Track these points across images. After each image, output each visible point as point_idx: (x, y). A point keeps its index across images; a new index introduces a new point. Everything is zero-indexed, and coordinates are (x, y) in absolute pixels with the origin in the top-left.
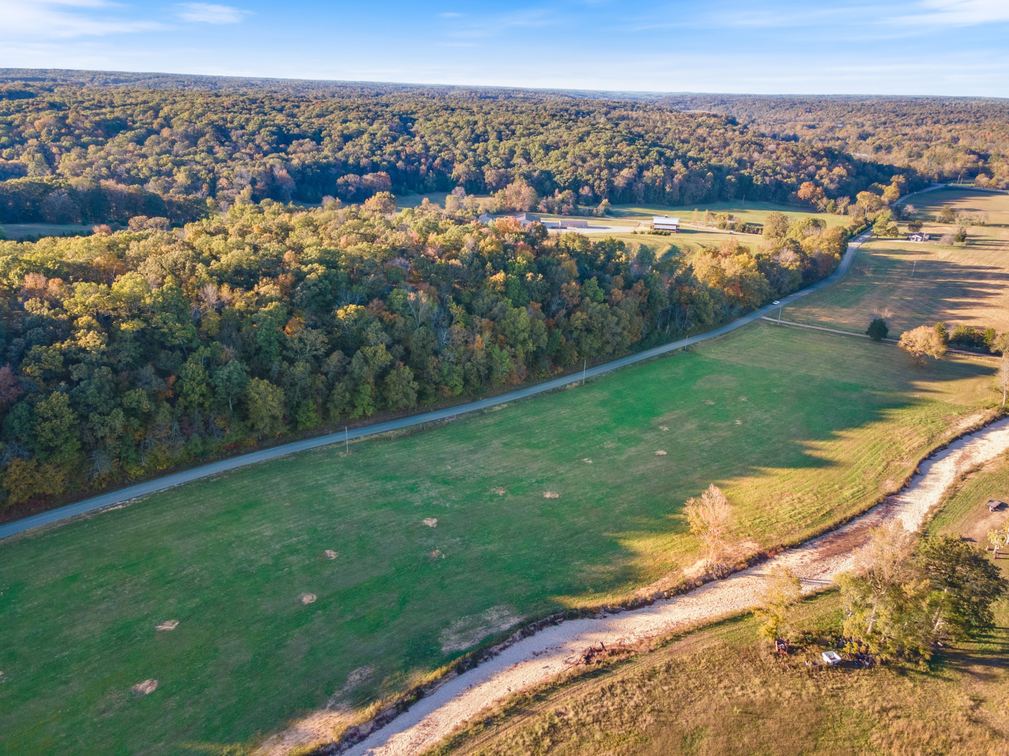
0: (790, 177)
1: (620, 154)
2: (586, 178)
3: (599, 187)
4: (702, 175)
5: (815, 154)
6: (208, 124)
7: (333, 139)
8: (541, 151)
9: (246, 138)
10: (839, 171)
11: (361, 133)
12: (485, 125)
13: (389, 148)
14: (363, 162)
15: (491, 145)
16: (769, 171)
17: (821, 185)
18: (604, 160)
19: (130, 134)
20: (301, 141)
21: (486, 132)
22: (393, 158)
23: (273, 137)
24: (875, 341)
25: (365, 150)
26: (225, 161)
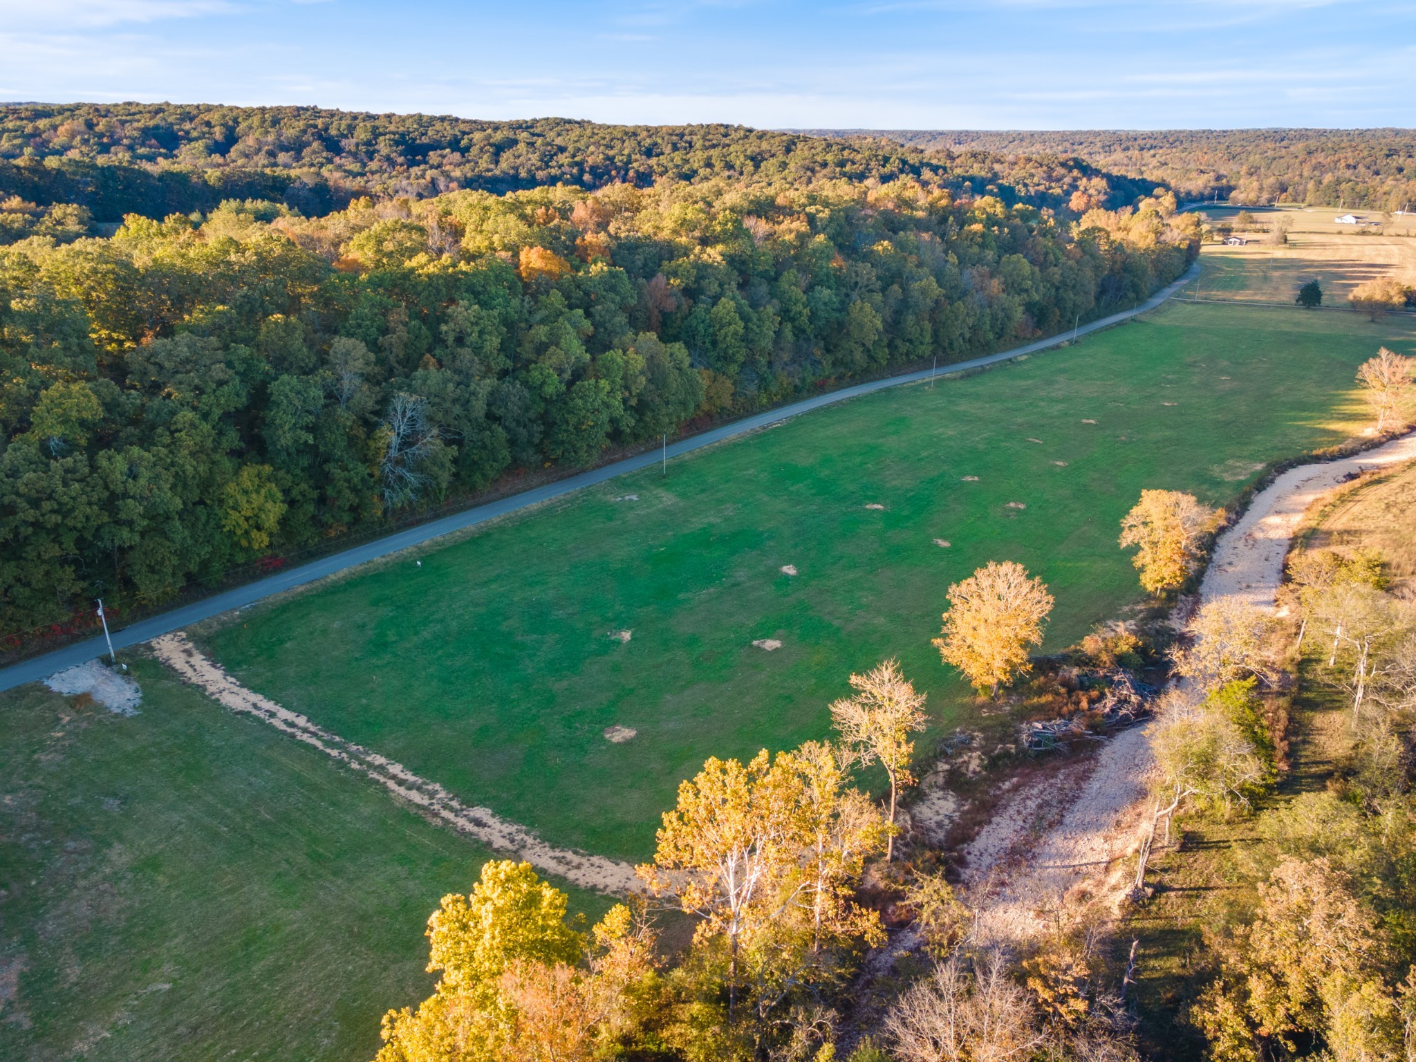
0: (1051, 188)
1: (854, 163)
5: (1063, 165)
6: (304, 132)
7: (481, 149)
8: (748, 162)
9: (363, 148)
10: (1098, 183)
11: (513, 143)
12: (650, 136)
13: (563, 159)
14: (540, 175)
15: (678, 157)
16: (1028, 181)
17: (1090, 196)
18: (838, 169)
19: (200, 145)
20: (439, 152)
21: (656, 144)
22: (575, 171)
23: (400, 148)
24: (1308, 308)
25: (534, 161)
26: (363, 175)
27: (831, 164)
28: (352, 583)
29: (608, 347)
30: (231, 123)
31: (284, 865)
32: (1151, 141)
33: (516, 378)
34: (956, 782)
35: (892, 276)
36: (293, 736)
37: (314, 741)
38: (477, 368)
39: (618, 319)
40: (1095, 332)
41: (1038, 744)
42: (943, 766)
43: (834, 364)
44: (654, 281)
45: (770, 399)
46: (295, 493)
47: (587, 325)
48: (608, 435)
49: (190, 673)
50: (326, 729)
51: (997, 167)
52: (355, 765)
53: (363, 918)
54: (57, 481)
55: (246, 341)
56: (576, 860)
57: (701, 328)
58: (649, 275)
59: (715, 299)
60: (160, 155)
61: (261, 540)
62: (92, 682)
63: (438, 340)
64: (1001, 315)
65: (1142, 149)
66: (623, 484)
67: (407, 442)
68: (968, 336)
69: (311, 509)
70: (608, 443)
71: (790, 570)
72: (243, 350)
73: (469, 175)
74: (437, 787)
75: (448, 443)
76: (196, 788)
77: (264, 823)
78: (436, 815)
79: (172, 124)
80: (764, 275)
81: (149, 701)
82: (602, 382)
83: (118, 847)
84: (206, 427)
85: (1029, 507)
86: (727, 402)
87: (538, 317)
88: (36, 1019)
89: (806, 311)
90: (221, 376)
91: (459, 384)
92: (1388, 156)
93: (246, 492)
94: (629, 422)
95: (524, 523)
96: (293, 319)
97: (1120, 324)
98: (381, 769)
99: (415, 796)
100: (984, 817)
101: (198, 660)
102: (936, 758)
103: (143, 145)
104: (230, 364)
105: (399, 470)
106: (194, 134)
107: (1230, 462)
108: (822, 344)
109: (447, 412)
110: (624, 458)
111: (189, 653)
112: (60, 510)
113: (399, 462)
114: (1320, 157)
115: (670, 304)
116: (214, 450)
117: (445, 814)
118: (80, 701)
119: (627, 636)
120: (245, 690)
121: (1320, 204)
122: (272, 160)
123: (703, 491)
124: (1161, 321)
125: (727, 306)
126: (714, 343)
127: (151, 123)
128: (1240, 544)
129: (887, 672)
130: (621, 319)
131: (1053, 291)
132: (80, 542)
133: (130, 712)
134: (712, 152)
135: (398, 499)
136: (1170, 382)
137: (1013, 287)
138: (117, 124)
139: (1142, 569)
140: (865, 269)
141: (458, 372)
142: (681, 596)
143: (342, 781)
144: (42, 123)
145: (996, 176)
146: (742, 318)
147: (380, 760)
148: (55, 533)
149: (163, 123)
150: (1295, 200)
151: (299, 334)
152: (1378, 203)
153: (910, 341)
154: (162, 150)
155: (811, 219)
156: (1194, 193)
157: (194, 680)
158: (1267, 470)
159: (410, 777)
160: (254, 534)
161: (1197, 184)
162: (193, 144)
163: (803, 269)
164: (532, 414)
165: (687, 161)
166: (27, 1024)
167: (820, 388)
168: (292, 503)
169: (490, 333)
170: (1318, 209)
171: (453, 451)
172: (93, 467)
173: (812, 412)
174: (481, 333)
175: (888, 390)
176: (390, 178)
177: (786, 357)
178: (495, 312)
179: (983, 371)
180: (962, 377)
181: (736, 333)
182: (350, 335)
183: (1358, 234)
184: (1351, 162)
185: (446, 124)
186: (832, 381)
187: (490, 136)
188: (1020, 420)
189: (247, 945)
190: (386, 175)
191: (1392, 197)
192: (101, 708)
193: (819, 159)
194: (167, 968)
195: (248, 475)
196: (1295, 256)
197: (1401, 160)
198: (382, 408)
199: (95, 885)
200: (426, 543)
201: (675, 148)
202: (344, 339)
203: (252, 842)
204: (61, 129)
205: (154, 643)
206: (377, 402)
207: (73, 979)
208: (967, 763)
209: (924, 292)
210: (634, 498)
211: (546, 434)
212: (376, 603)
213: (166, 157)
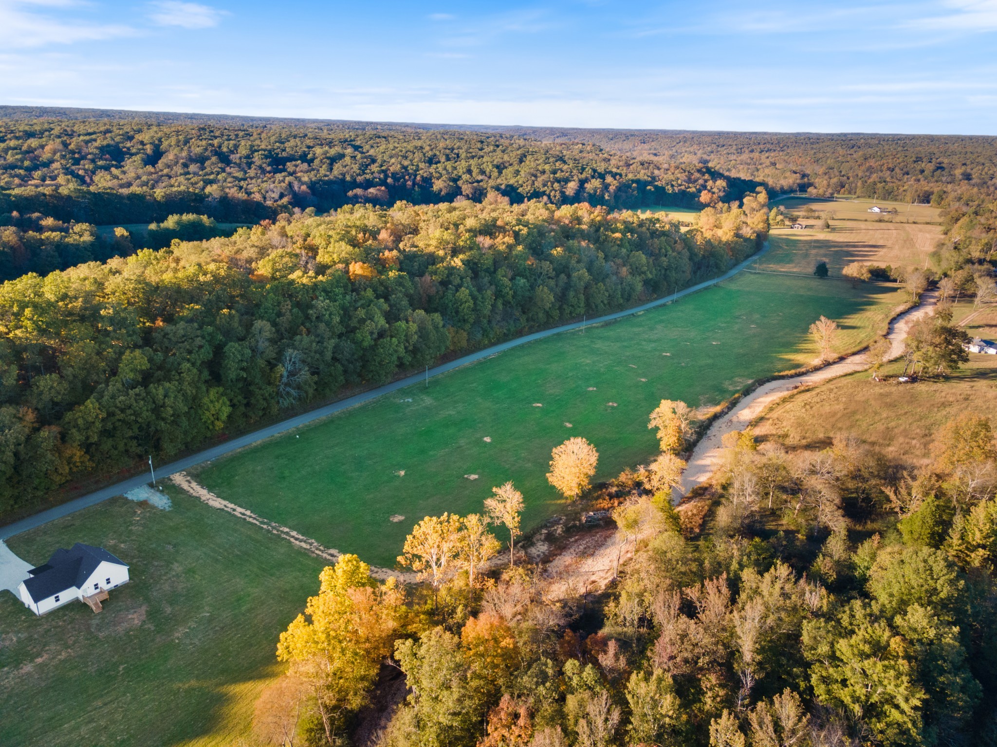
0: (689, 187)
1: (562, 171)
2: (542, 190)
3: (555, 196)
4: (629, 186)
5: (699, 171)
6: (206, 149)
7: (321, 161)
8: (495, 169)
9: (244, 161)
10: (721, 183)
11: (342, 156)
12: (432, 150)
13: (375, 168)
14: (359, 179)
15: (449, 165)
16: (674, 183)
17: (713, 193)
18: (552, 176)
19: (137, 158)
20: (294, 163)
21: (435, 155)
22: (382, 176)
23: (268, 160)
24: (821, 278)
25: (355, 169)
26: (245, 179)
27: (547, 171)
28: (264, 447)
29: (398, 319)
30: (157, 142)
31: (248, 572)
32: (768, 146)
33: (348, 338)
34: (550, 538)
35: (563, 269)
36: (245, 519)
37: (255, 521)
38: (327, 334)
39: (403, 303)
40: (689, 295)
41: (590, 522)
42: (544, 531)
43: (528, 320)
44: (423, 279)
45: (490, 341)
46: (235, 401)
47: (386, 307)
48: (397, 366)
49: (192, 491)
50: (260, 516)
51: (656, 172)
52: (275, 532)
53: (286, 591)
54: (132, 400)
55: (209, 324)
56: (376, 570)
57: (450, 305)
58: (421, 275)
59: (458, 287)
60: (113, 166)
61: (219, 425)
62: (146, 495)
63: (307, 317)
64: (628, 288)
65: (761, 152)
66: (404, 393)
67: (291, 374)
68: (606, 302)
69: (242, 409)
70: (397, 369)
71: (488, 439)
72: (210, 329)
73: (313, 179)
74: (313, 541)
75: (313, 374)
76: (205, 541)
77: (237, 555)
78: (313, 552)
79: (118, 143)
80: (487, 270)
81: (176, 504)
82: (394, 339)
83: (176, 564)
84: (195, 371)
85: (619, 405)
86: (464, 344)
87: (359, 304)
88: (156, 626)
89: (511, 292)
90: (199, 343)
91: (319, 342)
92: (915, 162)
93: (212, 402)
94: (408, 359)
95: (350, 414)
96: (233, 312)
97: (706, 289)
98: (287, 533)
99: (304, 545)
100: (559, 552)
101: (194, 484)
102: (542, 528)
103: (101, 159)
104: (203, 337)
105: (288, 389)
106: (134, 151)
107: (736, 379)
108: (520, 309)
109: (312, 358)
110: (406, 377)
111: (190, 482)
112: (136, 414)
113: (287, 385)
114: (872, 162)
115: (433, 290)
116: (198, 381)
117: (317, 552)
118: (143, 504)
119: (402, 473)
120: (219, 499)
121: (864, 197)
122: (186, 170)
123: (448, 396)
124: (733, 287)
125: (464, 292)
126: (457, 312)
127: (105, 143)
128: (724, 426)
129: (508, 487)
130: (405, 302)
131: (663, 272)
132: (140, 429)
133: (167, 509)
134: (471, 161)
135: (286, 403)
136: (720, 328)
137: (636, 271)
138: (83, 143)
139: (660, 439)
140: (546, 265)
141: (317, 336)
142: (431, 453)
143: (270, 539)
144: (33, 142)
145: (654, 179)
146: (473, 298)
147: (286, 530)
148: (129, 425)
149: (112, 143)
150: (850, 193)
151: (237, 319)
152: (900, 197)
153: (572, 306)
154: (114, 163)
155: (516, 235)
156: (785, 188)
157: (194, 494)
158: (753, 384)
159: (301, 537)
160: (217, 423)
161: (788, 181)
162: (134, 158)
163: (510, 266)
164: (356, 357)
165: (455, 168)
166: (153, 628)
167: (520, 334)
168: (233, 406)
169: (335, 315)
170: (862, 200)
171: (316, 378)
172: (148, 393)
173: (513, 349)
174: (330, 315)
175: (558, 334)
176: (263, 182)
177: (498, 318)
178: (337, 303)
179: (615, 322)
180: (602, 326)
181: (469, 307)
182: (262, 318)
183: (877, 221)
184: (890, 166)
185: (297, 140)
186: (526, 329)
187: (327, 152)
188: (628, 354)
189: (238, 600)
190: (260, 180)
191: (908, 194)
192: (153, 507)
193: (540, 168)
194: (207, 608)
195: (213, 392)
196: (831, 238)
197: (923, 165)
198: (280, 357)
199: (170, 578)
200: (301, 426)
201: (448, 159)
202: (260, 321)
203: (233, 563)
204: (47, 148)
205: (171, 477)
206: (277, 353)
207: (168, 612)
208: (556, 530)
209: (580, 279)
210: (410, 400)
211: (363, 367)
212: (277, 457)
213: (117, 167)
